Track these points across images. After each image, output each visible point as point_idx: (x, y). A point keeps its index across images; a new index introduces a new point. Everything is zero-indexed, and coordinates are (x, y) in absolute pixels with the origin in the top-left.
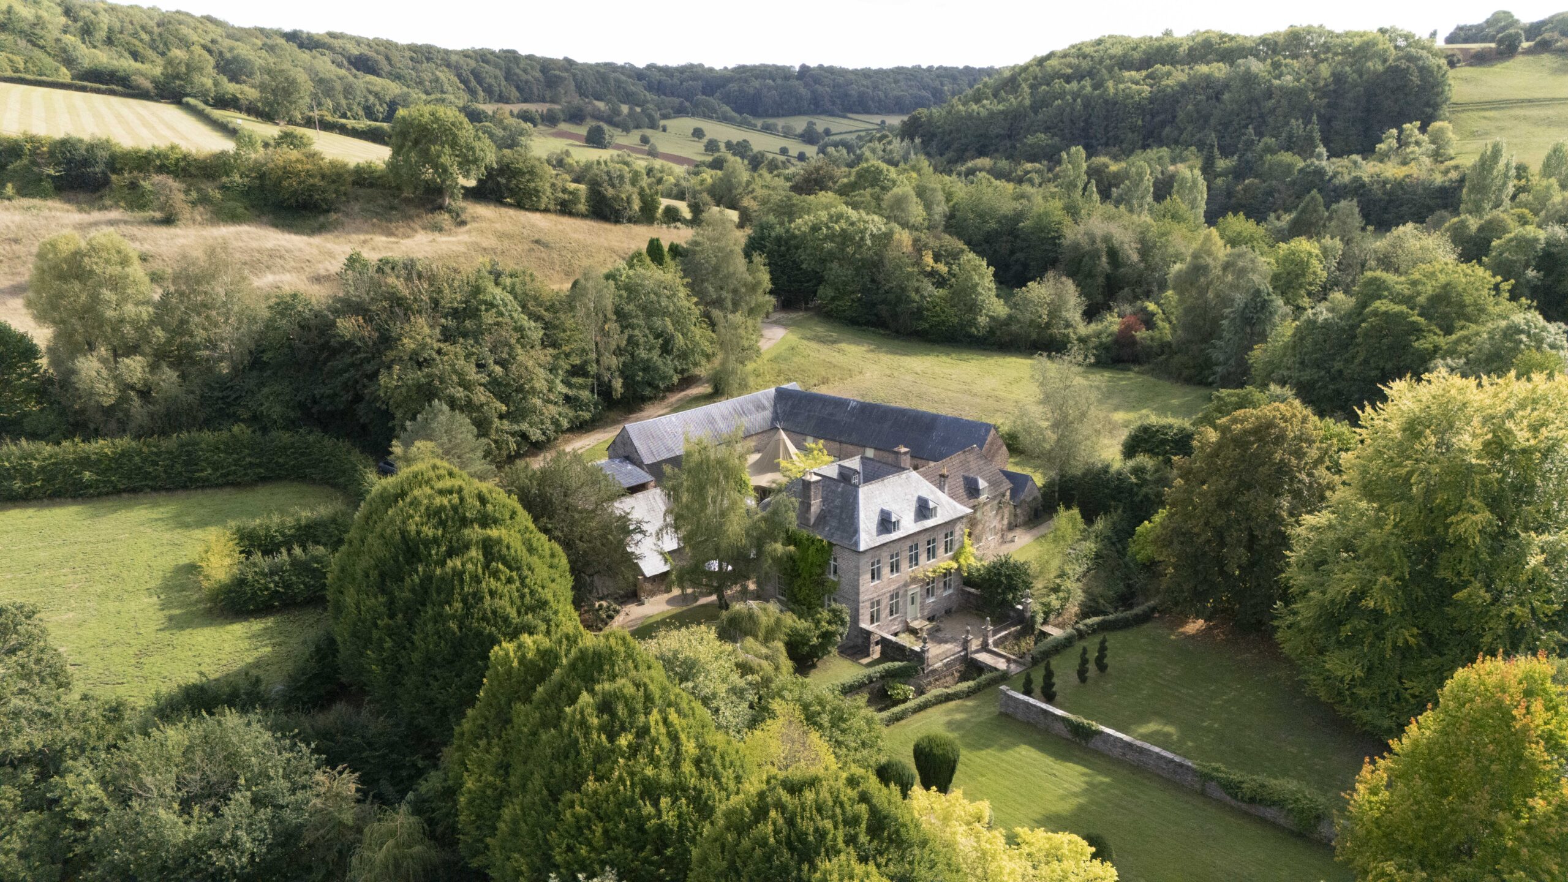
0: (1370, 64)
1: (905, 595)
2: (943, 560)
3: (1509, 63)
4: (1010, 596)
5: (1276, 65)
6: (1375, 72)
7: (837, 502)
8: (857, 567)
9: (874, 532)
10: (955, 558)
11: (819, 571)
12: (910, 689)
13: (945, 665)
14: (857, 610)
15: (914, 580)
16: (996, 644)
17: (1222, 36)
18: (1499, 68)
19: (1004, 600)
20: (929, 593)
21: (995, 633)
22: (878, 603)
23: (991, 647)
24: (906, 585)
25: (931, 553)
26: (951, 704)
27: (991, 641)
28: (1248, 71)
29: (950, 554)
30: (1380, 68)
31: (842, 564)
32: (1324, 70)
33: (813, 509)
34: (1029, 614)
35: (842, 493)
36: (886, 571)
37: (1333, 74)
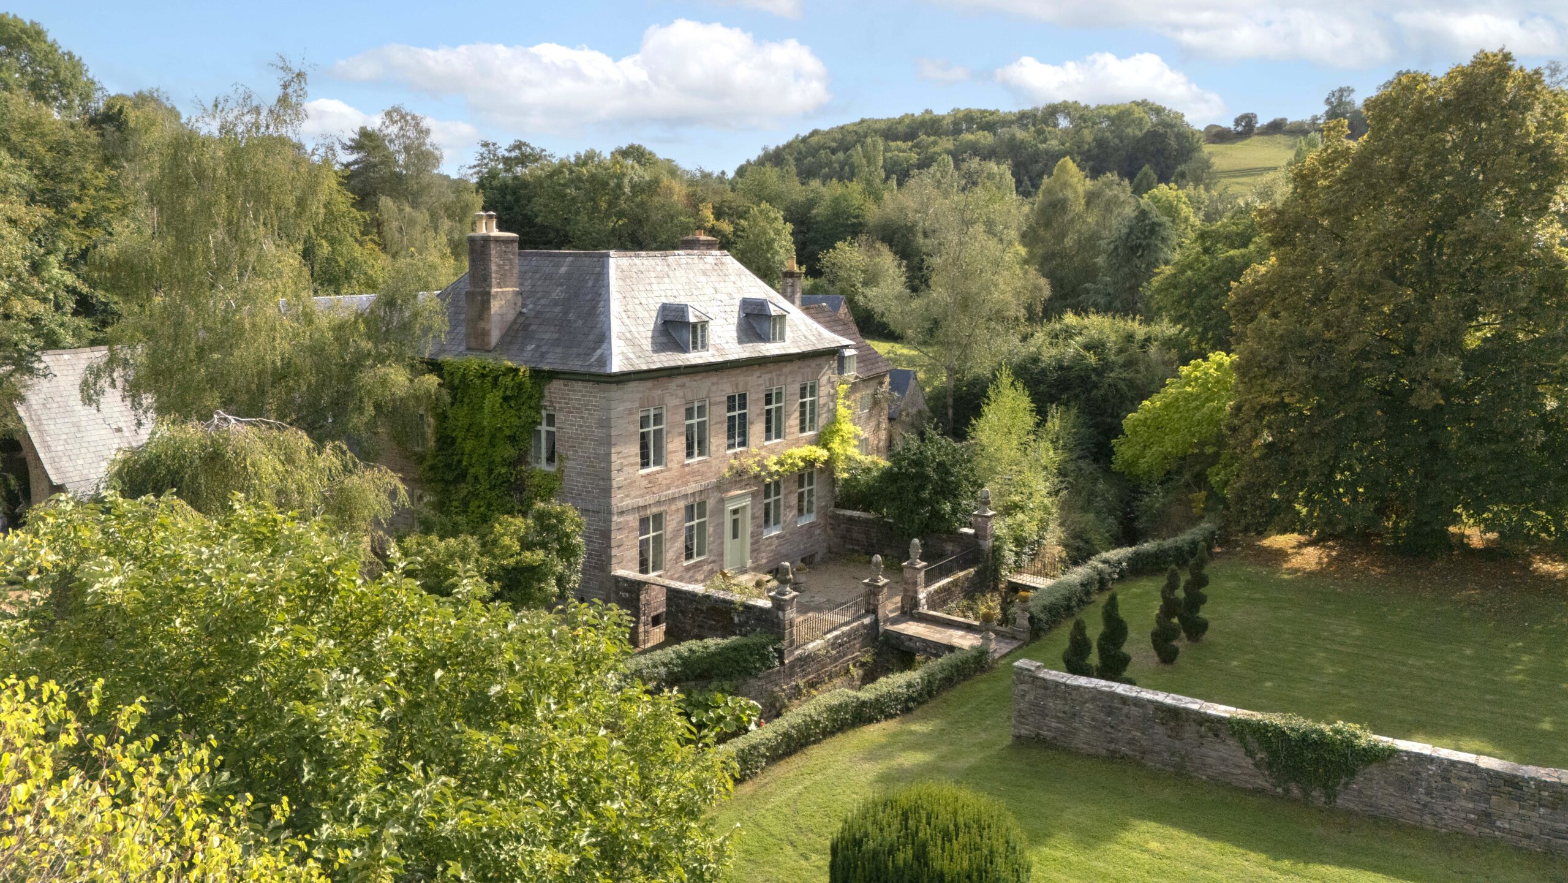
0: (1129, 130)
1: (719, 511)
2: (797, 443)
3: (1248, 141)
4: (947, 507)
5: (1040, 132)
6: (1135, 137)
7: (558, 293)
8: (605, 424)
9: (647, 344)
10: (822, 441)
11: (510, 452)
12: (748, 705)
13: (834, 644)
14: (605, 535)
15: (740, 476)
16: (932, 604)
17: (983, 112)
18: (1239, 145)
19: (937, 515)
20: (768, 517)
21: (930, 579)
22: (658, 518)
23: (924, 609)
24: (721, 486)
25: (773, 426)
26: (874, 732)
27: (922, 595)
28: (1013, 138)
29: (809, 433)
30: (1139, 134)
31: (567, 425)
32: (1088, 135)
33: (495, 306)
34: (989, 543)
35: (569, 275)
36: (675, 445)
37: (1095, 140)
